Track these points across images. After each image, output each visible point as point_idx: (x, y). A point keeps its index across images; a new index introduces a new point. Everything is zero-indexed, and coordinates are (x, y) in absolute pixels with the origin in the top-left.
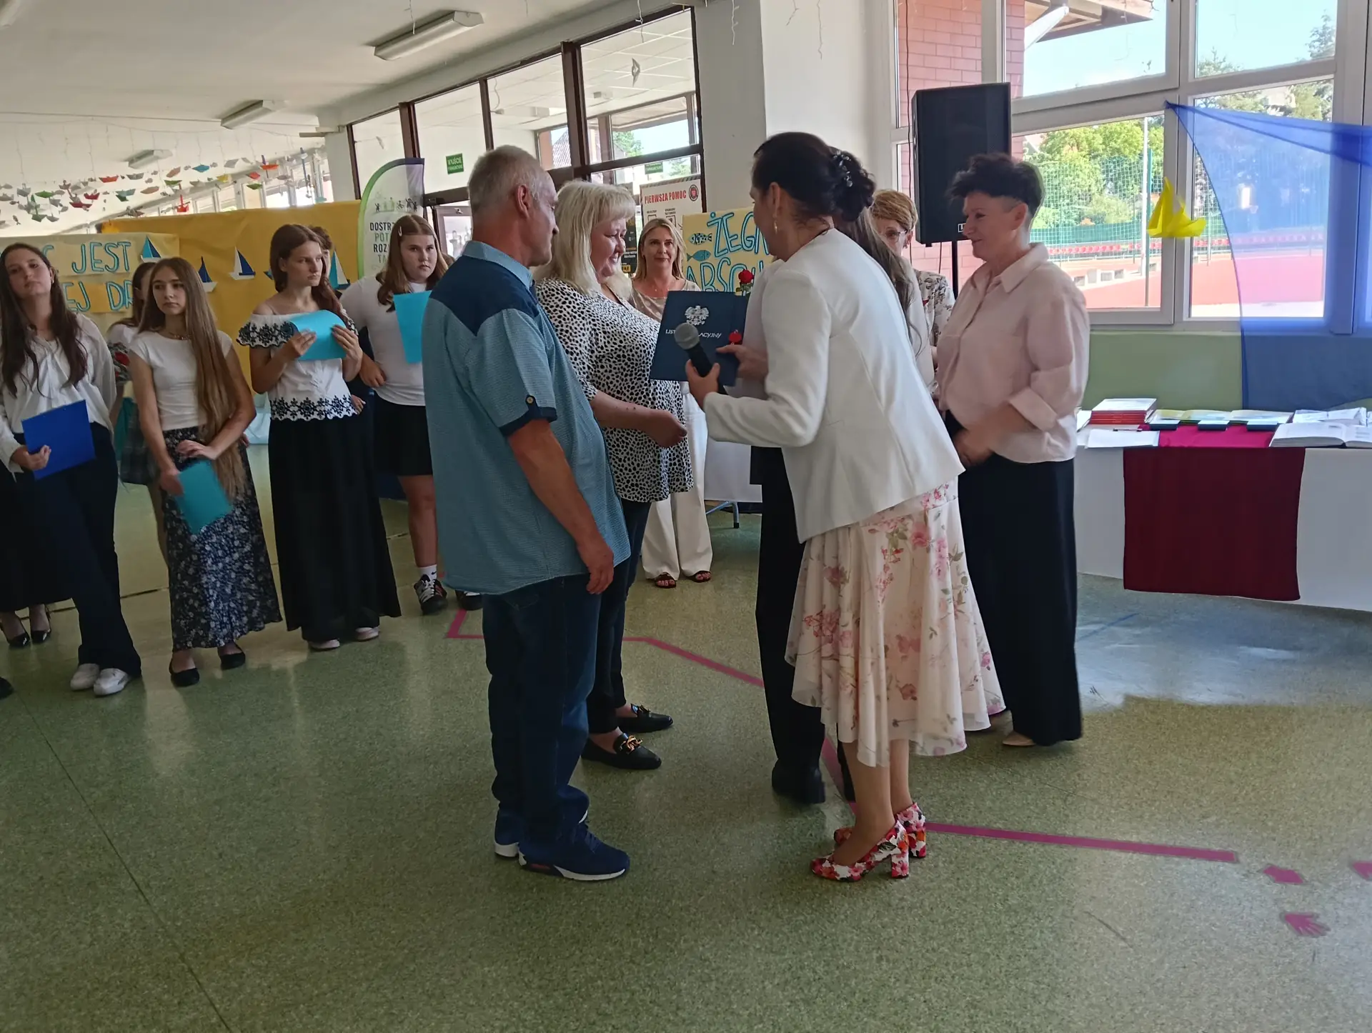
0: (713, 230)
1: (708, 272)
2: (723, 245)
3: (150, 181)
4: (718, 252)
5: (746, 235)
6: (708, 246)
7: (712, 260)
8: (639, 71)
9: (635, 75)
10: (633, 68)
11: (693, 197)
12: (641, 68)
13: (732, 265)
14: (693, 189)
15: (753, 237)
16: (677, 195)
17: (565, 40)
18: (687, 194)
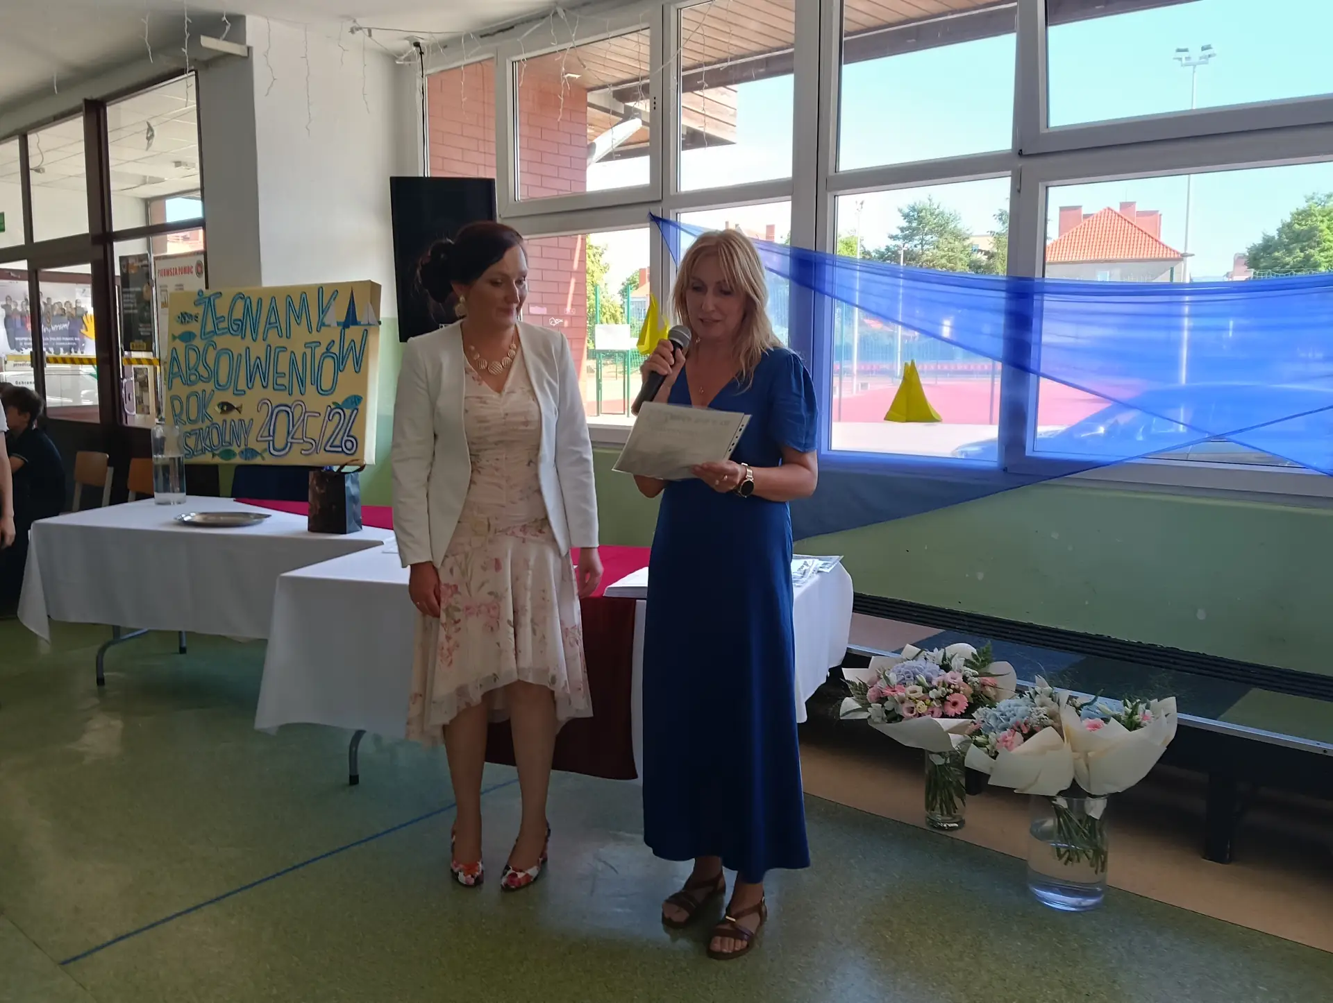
0: (199, 311)
1: (193, 355)
2: (210, 327)
4: (203, 333)
5: (233, 318)
6: (194, 327)
7: (199, 343)
8: (152, 135)
9: (148, 139)
10: (148, 133)
11: (199, 274)
12: (155, 133)
13: (219, 348)
14: (199, 264)
15: (240, 320)
16: (186, 270)
17: (88, 97)
18: (194, 270)
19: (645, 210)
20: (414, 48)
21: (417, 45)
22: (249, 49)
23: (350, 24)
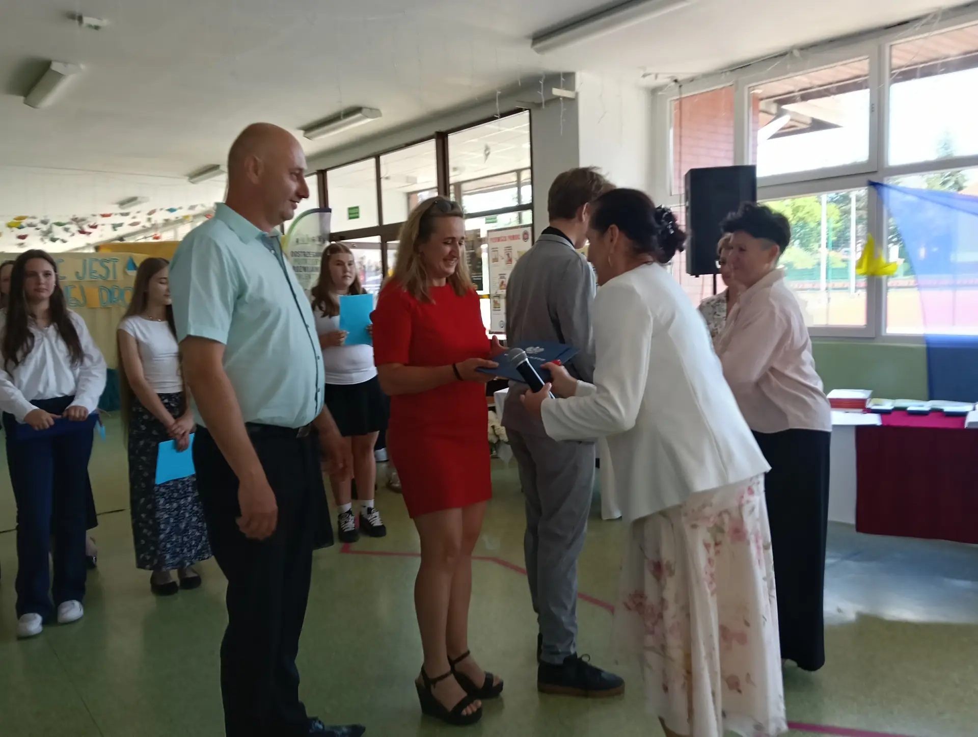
3: (134, 218)
8: (488, 154)
10: (485, 151)
11: (525, 239)
12: (492, 151)
14: (526, 233)
16: (514, 238)
17: (438, 130)
18: (521, 237)
19: (865, 179)
20: (673, 84)
21: (676, 81)
22: (577, 94)
23: (642, 73)
